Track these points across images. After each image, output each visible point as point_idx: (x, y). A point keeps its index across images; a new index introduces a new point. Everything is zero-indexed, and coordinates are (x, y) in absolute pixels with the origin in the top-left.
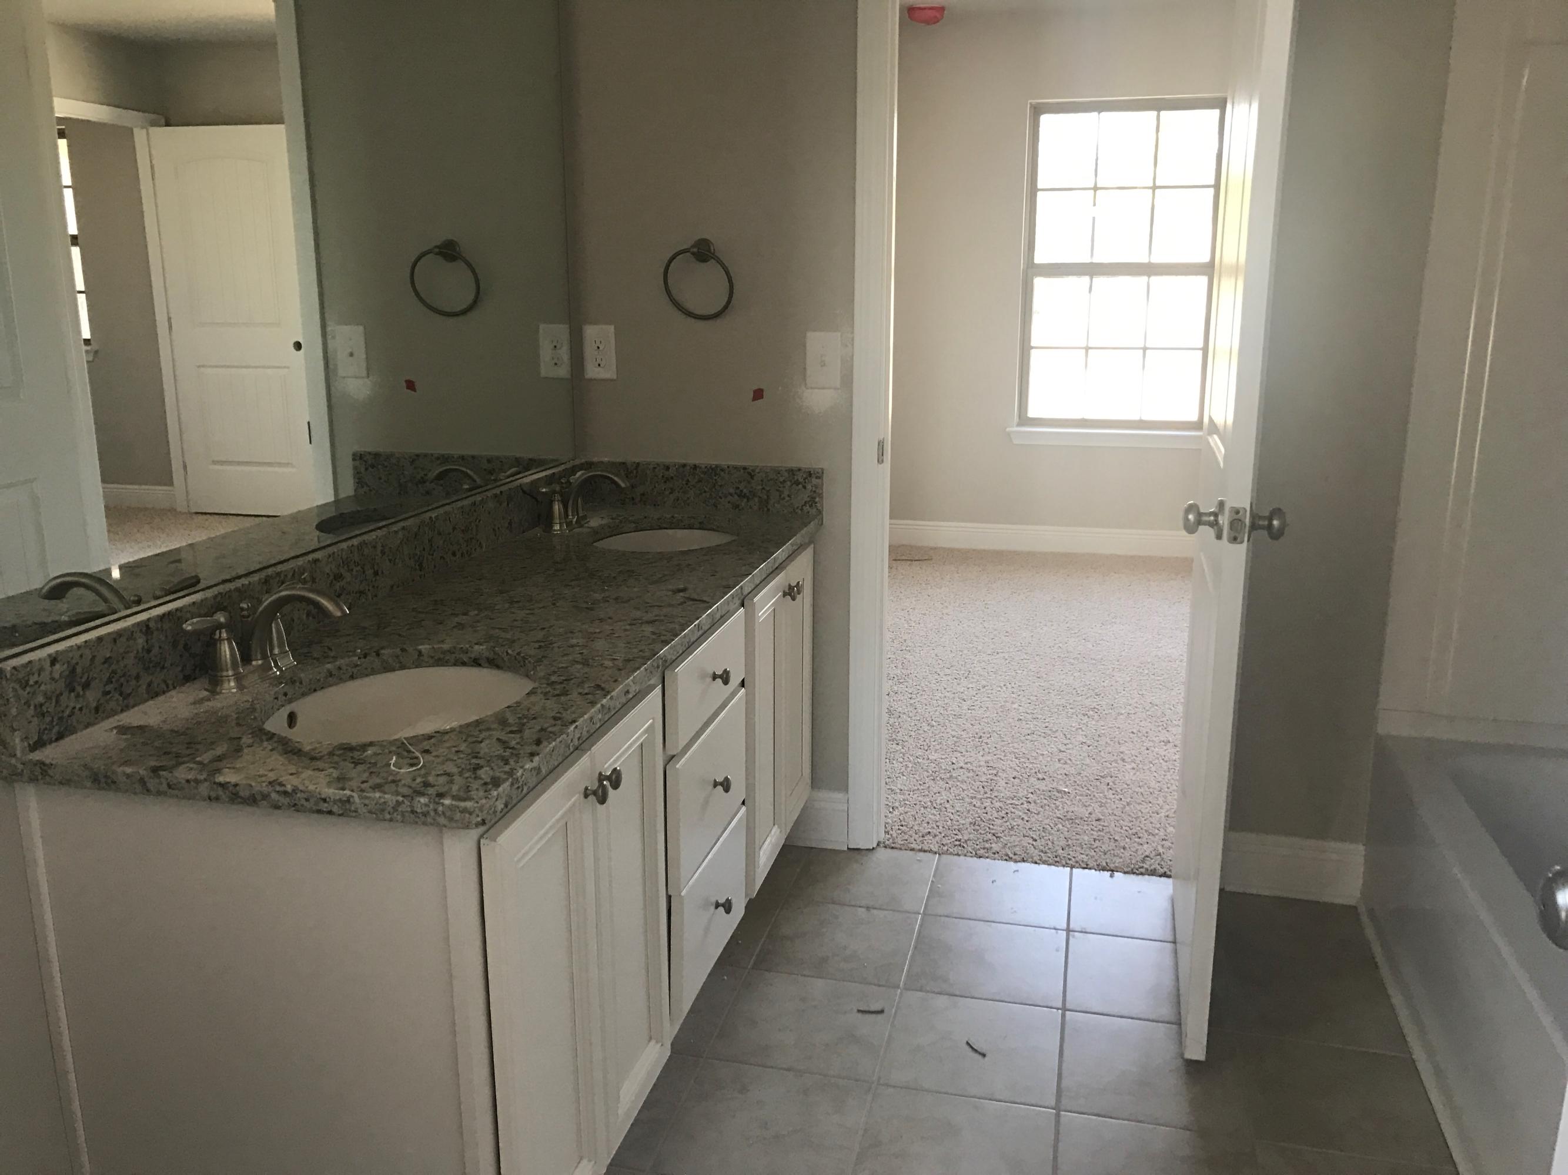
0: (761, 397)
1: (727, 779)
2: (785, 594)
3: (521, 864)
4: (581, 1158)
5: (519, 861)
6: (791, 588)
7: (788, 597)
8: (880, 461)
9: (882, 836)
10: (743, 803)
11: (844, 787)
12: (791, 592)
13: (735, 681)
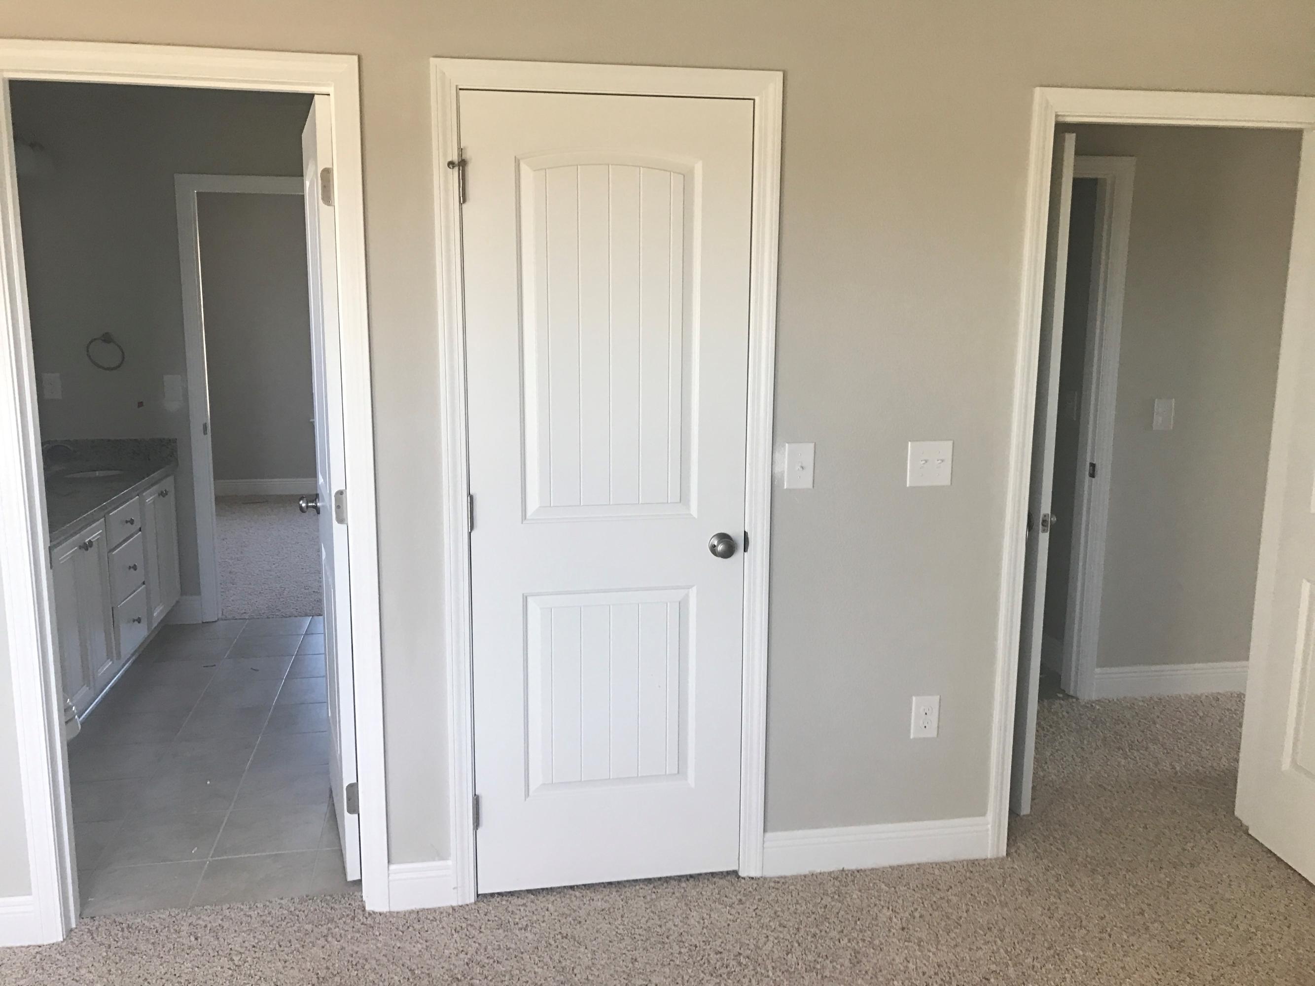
0: (142, 405)
1: (135, 565)
2: (159, 495)
3: (61, 562)
4: (84, 685)
5: (62, 560)
6: (162, 492)
7: (161, 496)
8: (205, 433)
9: (220, 616)
10: (144, 583)
11: (199, 594)
12: (163, 494)
13: (137, 525)
